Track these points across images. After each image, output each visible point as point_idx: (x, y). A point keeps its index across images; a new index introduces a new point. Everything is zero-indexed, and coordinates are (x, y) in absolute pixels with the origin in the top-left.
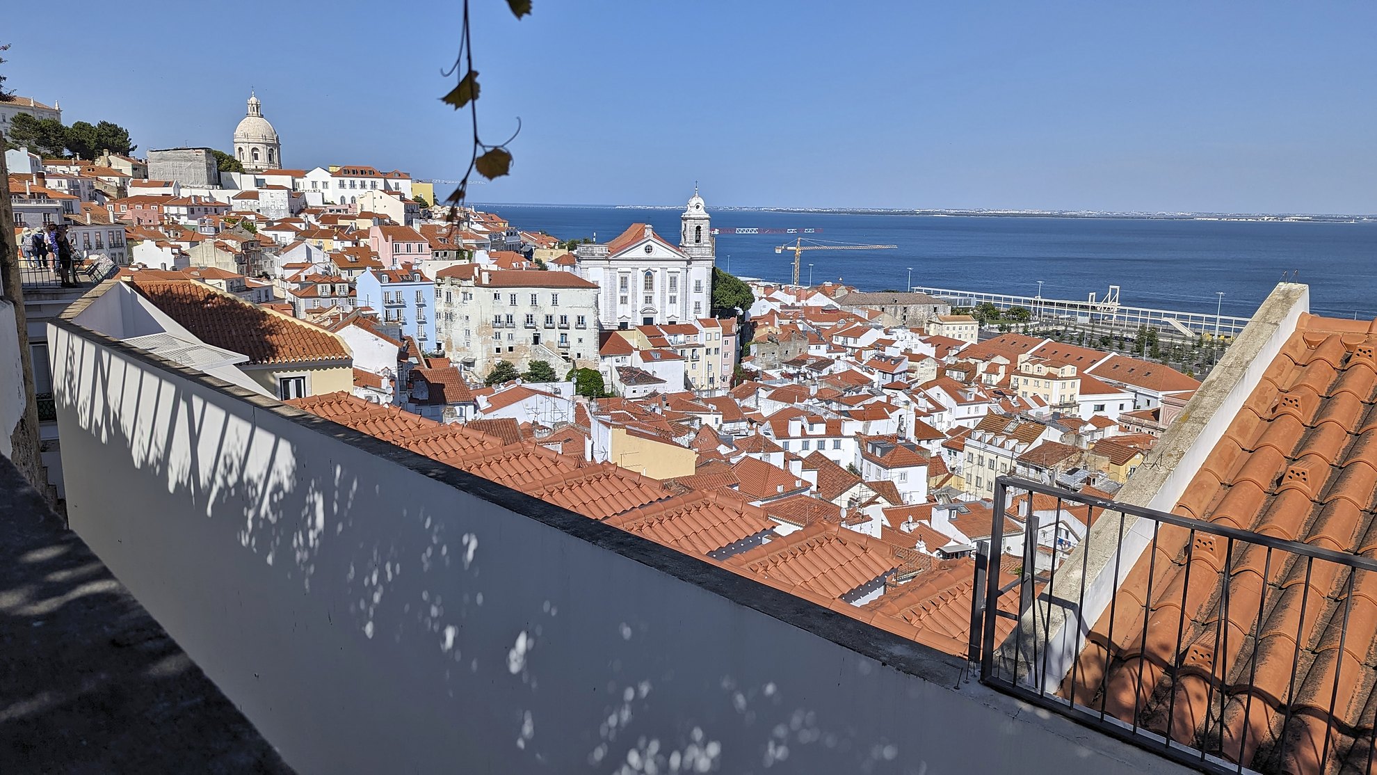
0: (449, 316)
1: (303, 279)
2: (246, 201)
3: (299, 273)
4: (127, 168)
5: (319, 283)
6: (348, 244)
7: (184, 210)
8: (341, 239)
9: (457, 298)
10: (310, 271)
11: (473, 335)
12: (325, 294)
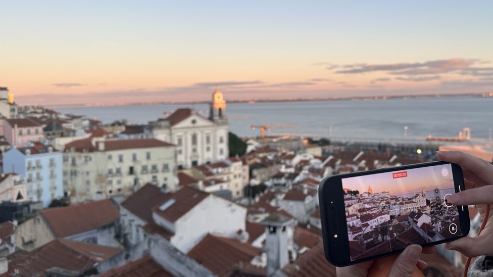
0: (74, 173)
9: (79, 162)
11: (92, 183)
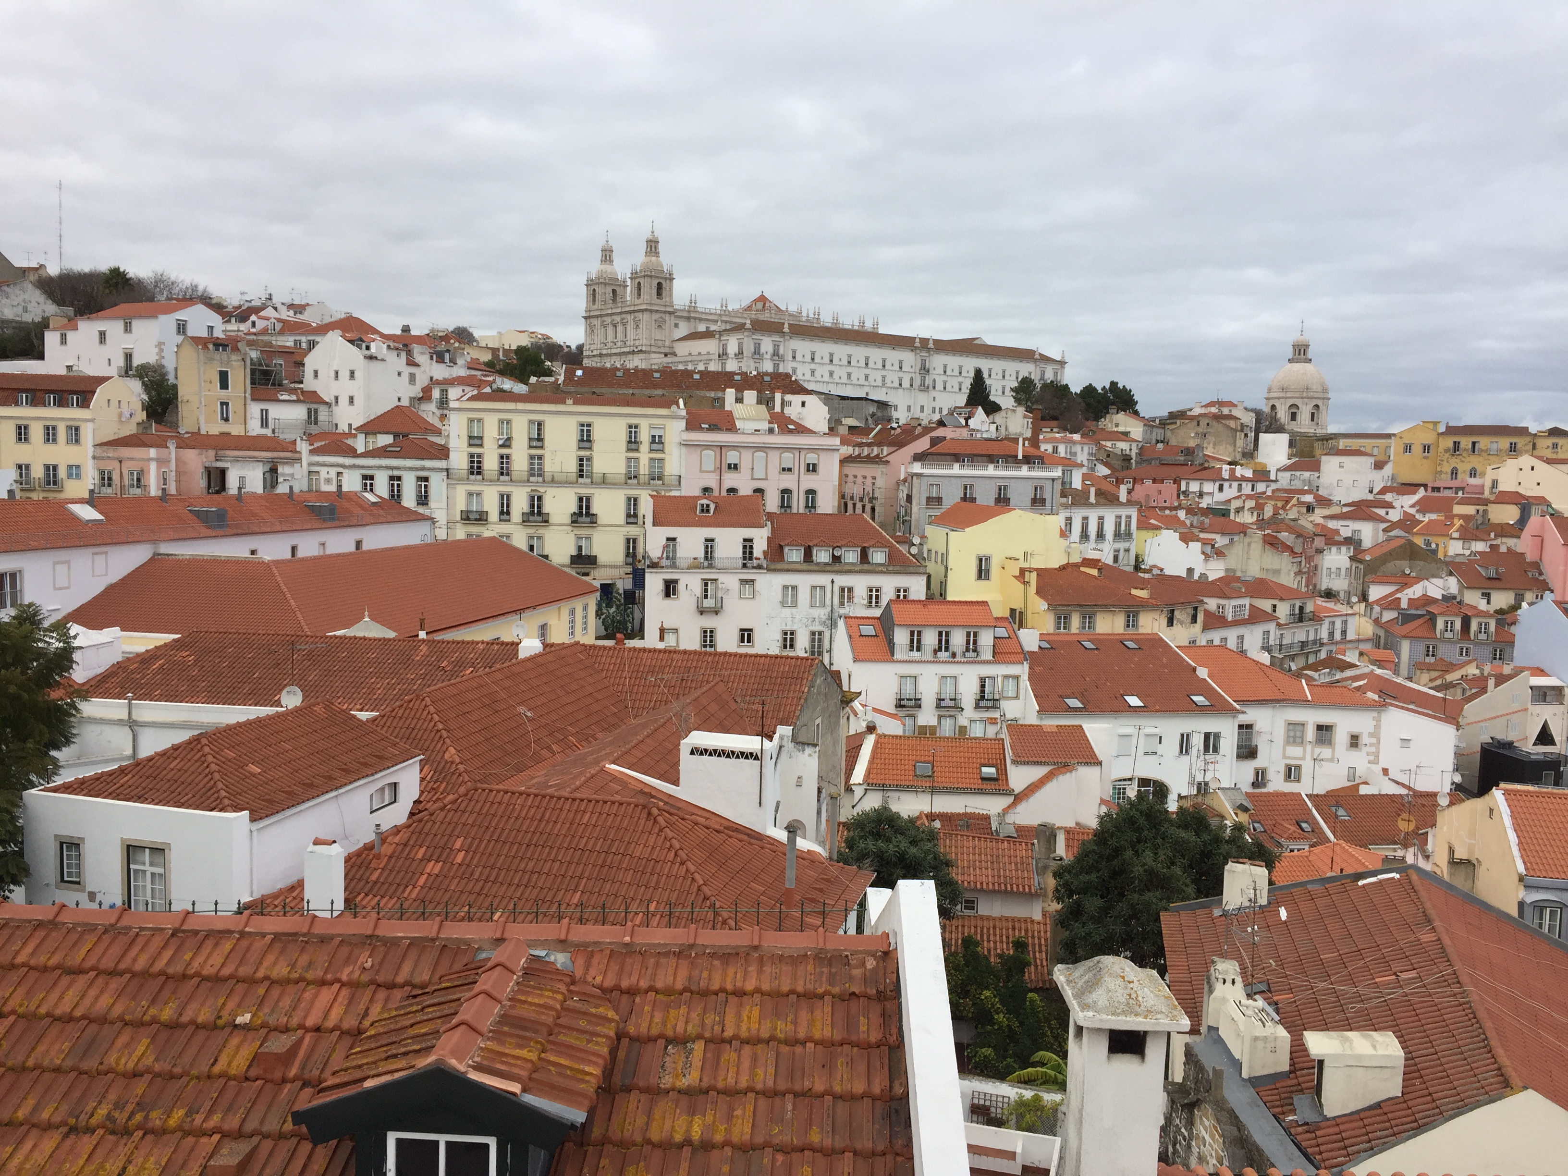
1: (1404, 604)
2: (1298, 473)
3: (1397, 591)
4: (1137, 430)
5: (1441, 614)
6: (1480, 546)
7: (1208, 487)
8: (1467, 536)
10: (1416, 591)
12: (1449, 635)
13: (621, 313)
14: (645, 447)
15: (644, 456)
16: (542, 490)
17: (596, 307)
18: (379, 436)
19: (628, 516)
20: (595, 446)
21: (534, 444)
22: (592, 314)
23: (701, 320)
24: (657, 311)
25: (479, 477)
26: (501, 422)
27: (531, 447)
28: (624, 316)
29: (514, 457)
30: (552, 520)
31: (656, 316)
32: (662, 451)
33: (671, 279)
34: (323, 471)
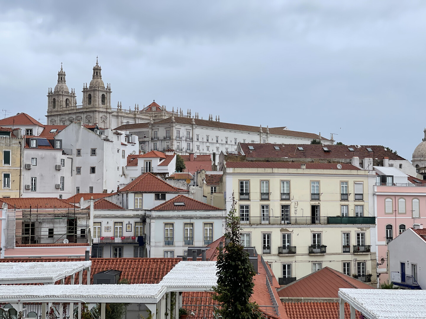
13: (76, 113)
14: (351, 198)
15: (351, 203)
16: (290, 230)
17: (56, 109)
18: (144, 195)
19: (344, 247)
20: (322, 198)
21: (284, 197)
22: (53, 114)
23: (124, 117)
24: (102, 112)
25: (248, 222)
26: (262, 181)
27: (282, 200)
28: (77, 115)
29: (271, 207)
30: (298, 251)
31: (101, 115)
32: (362, 200)
33: (110, 92)
34: (104, 222)
